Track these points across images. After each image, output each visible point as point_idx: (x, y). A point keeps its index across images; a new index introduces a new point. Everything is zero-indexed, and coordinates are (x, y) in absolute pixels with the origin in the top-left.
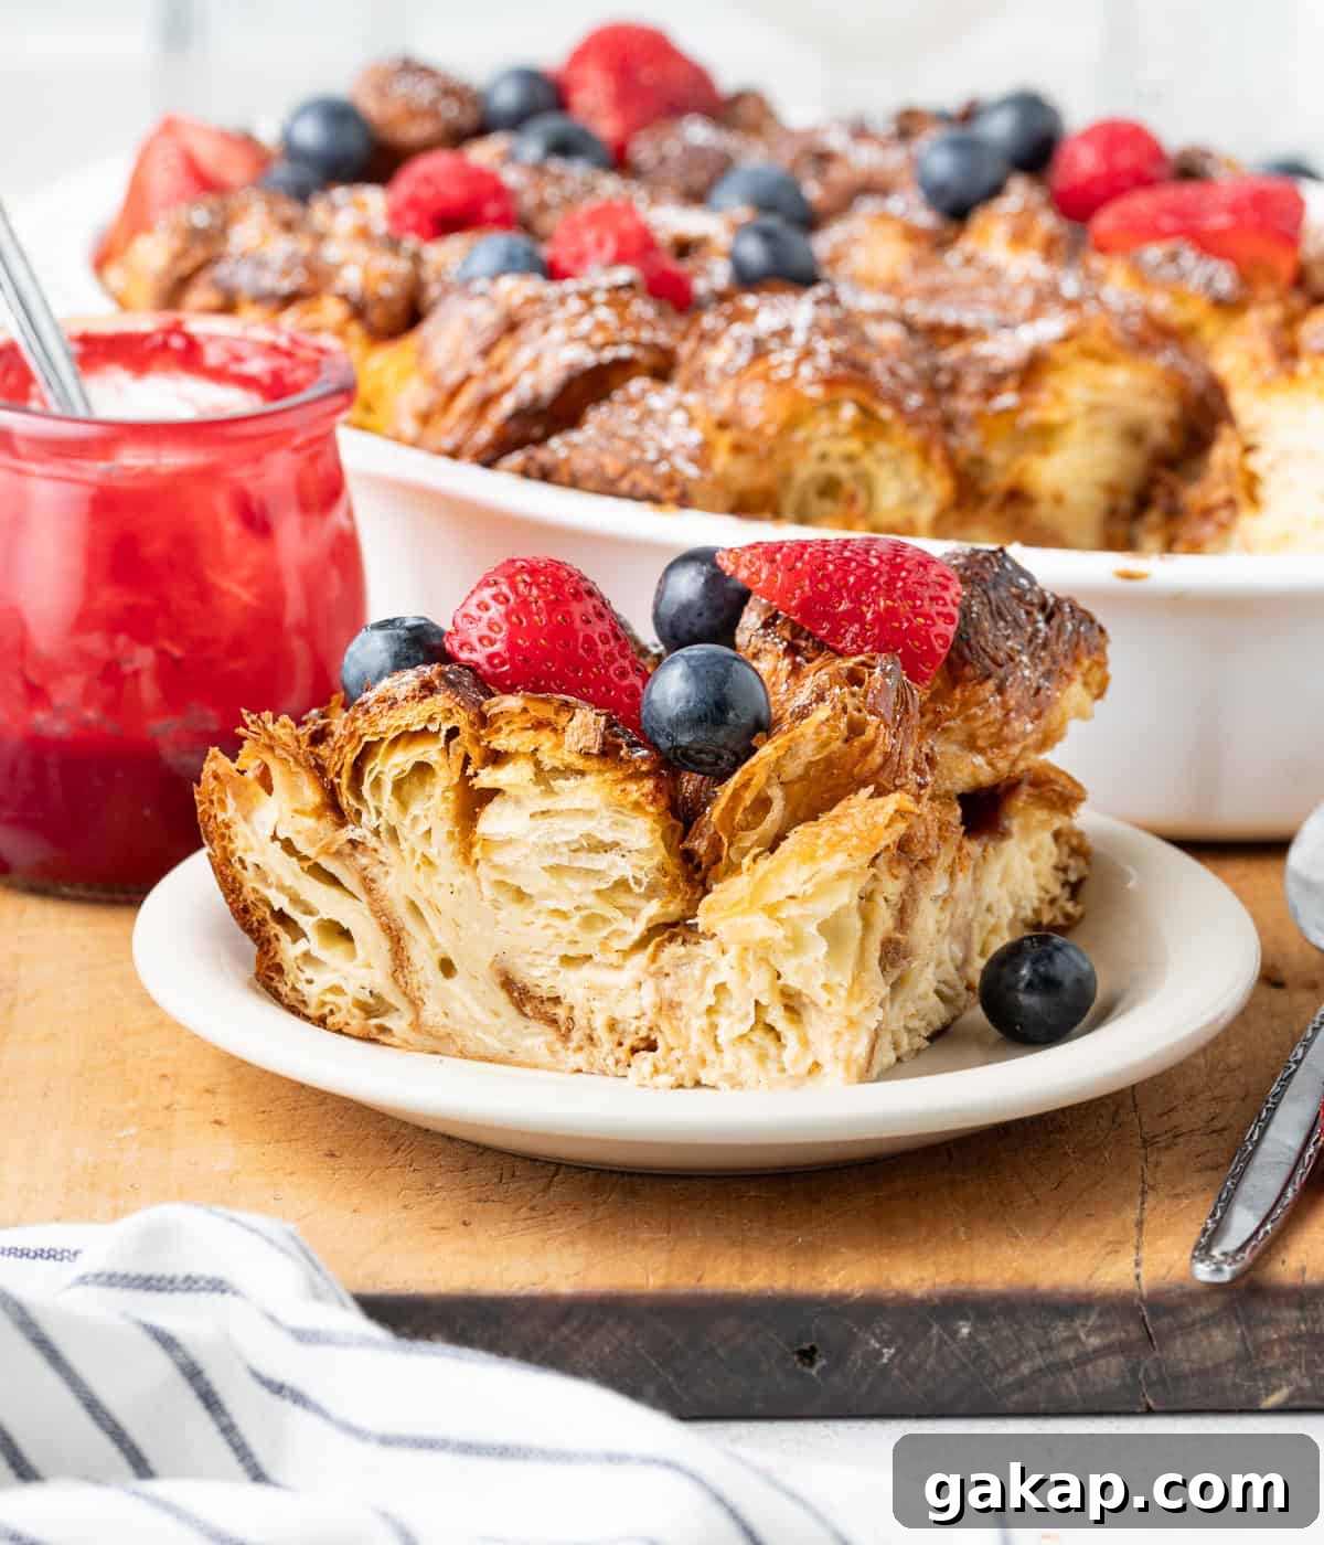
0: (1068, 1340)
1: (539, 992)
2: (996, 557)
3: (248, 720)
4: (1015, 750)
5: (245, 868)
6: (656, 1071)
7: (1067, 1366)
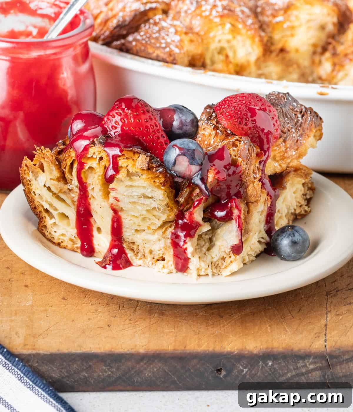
0: (303, 366)
1: (128, 240)
2: (286, 96)
3: (37, 149)
4: (289, 161)
5: (35, 195)
6: (164, 267)
7: (302, 374)
